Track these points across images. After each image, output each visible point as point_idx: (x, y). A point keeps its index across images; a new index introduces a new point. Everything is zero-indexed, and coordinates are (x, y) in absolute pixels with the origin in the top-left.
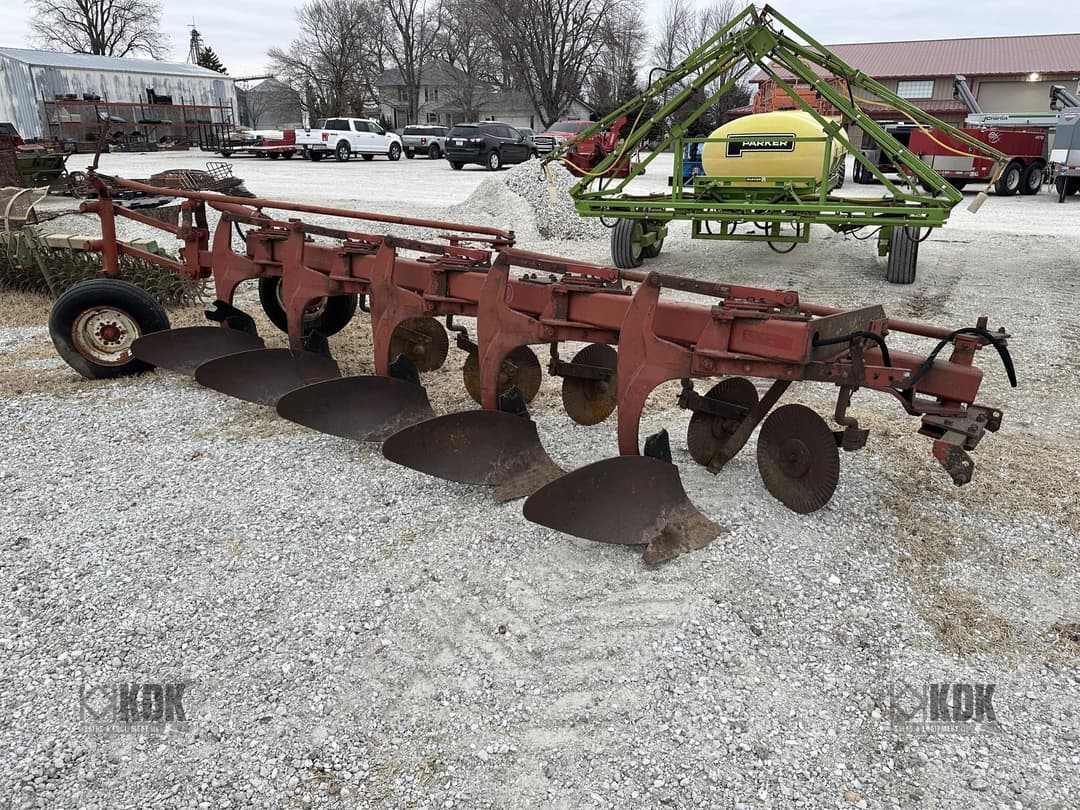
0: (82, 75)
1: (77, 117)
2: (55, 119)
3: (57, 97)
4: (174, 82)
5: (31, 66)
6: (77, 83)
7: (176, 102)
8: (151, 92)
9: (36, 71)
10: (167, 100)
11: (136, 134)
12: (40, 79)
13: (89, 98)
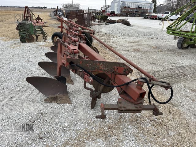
0: (128, 3)
1: (125, 10)
2: (122, 11)
3: (124, 7)
4: (143, 4)
5: (121, 2)
6: (127, 5)
7: (142, 8)
8: (139, 6)
9: (122, 2)
10: (141, 8)
11: (134, 14)
12: (122, 4)
13: (128, 7)
